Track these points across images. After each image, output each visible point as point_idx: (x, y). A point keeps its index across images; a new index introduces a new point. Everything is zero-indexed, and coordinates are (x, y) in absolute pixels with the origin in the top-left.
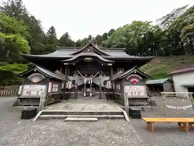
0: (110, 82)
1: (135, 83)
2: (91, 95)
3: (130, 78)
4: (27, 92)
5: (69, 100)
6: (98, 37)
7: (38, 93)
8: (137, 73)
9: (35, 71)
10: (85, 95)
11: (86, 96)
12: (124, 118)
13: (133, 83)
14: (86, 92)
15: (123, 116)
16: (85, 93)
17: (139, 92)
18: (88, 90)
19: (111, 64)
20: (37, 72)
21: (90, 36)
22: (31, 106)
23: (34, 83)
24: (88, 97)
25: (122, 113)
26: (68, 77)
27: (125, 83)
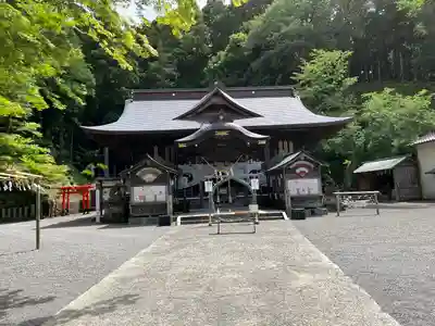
1: (303, 175)
2: (231, 201)
3: (296, 167)
4: (140, 198)
7: (155, 198)
8: (306, 159)
9: (148, 164)
11: (222, 202)
12: (283, 218)
13: (299, 176)
14: (221, 196)
17: (309, 189)
19: (264, 142)
20: (151, 165)
23: (147, 184)
24: (224, 204)
25: (280, 215)
27: (288, 175)
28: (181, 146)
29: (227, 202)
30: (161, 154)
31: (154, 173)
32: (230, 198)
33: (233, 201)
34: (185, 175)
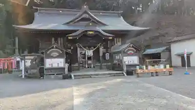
0: (108, 54)
4: (50, 65)
7: (58, 65)
8: (133, 47)
9: (54, 47)
10: (87, 67)
14: (88, 64)
15: (123, 74)
17: (133, 61)
19: (111, 38)
22: (55, 74)
24: (90, 69)
27: (124, 54)
28: (69, 38)
33: (94, 67)
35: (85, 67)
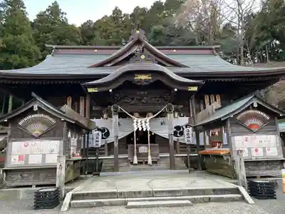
0: (190, 129)
1: (255, 129)
2: (150, 161)
4: (21, 158)
5: (101, 174)
6: (139, 12)
7: (43, 159)
8: (260, 108)
9: (36, 109)
10: (136, 161)
11: (140, 163)
12: (243, 199)
13: (250, 130)
14: (139, 155)
15: (240, 196)
16: (135, 157)
17: (264, 149)
18: (143, 149)
19: (195, 89)
20: (40, 110)
21: (117, 11)
22: (31, 186)
23: (33, 137)
24: (143, 166)
25: (237, 191)
26: (94, 120)
27: (235, 129)
29: (146, 163)
30: (75, 106)
31: (44, 122)
32: (150, 157)
33: (154, 162)
34: (99, 130)
35: (132, 163)
